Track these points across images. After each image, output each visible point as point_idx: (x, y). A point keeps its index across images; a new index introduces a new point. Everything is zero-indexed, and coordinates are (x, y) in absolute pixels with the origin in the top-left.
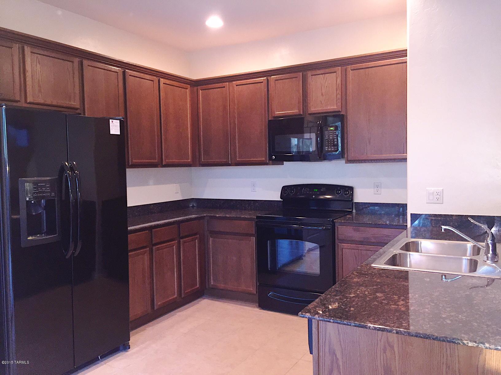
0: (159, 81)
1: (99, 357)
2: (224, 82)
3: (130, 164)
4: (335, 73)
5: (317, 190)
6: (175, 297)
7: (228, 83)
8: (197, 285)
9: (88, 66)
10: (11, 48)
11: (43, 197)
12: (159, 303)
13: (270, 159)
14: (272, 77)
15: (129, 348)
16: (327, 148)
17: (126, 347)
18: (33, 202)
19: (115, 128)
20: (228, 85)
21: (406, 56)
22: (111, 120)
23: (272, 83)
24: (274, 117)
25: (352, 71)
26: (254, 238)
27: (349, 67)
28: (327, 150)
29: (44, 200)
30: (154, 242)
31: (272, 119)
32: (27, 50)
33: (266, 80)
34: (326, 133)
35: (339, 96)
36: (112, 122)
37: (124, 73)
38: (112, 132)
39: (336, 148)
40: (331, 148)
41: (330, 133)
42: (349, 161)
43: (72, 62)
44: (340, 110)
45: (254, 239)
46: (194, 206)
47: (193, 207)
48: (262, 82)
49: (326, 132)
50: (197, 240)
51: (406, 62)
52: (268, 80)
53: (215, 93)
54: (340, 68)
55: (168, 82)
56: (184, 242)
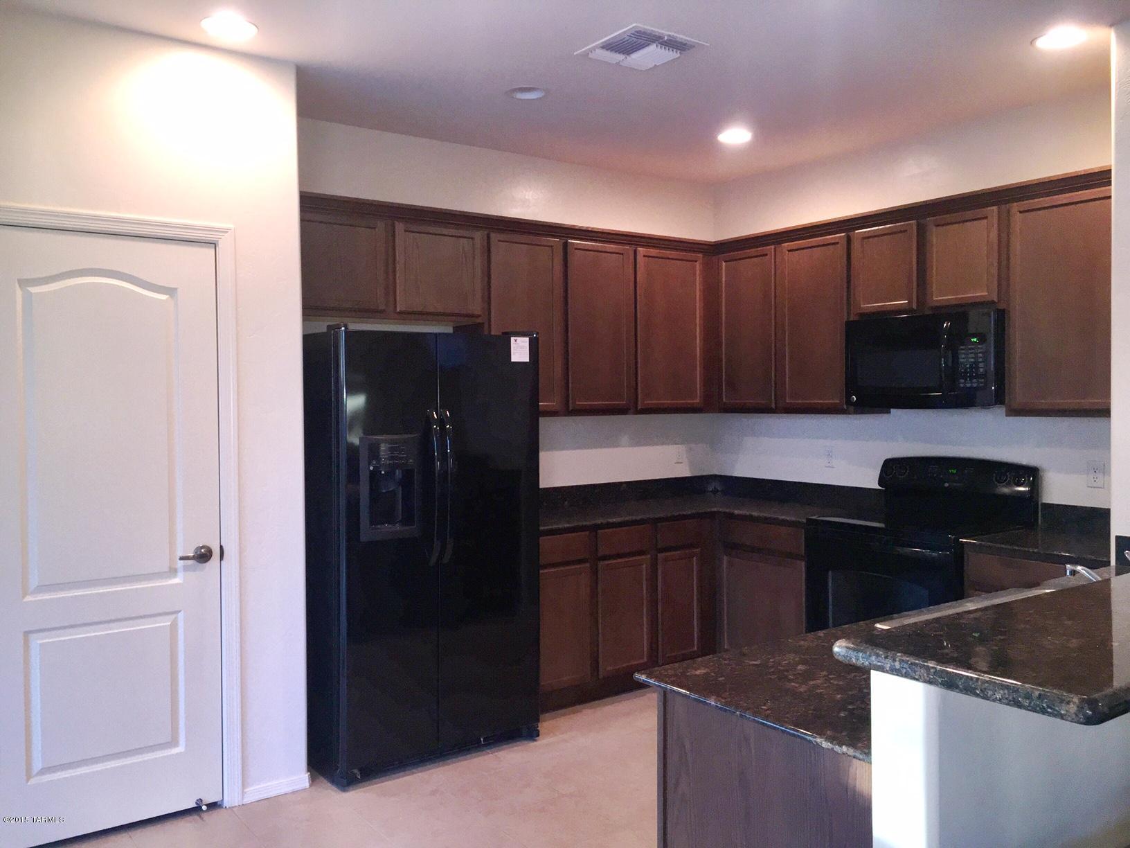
0: (635, 252)
1: (482, 739)
2: (763, 245)
3: (571, 409)
4: (986, 221)
5: (954, 471)
6: (641, 661)
7: (773, 247)
8: (693, 646)
9: (499, 241)
10: (375, 228)
11: (398, 466)
12: (609, 668)
13: (849, 402)
14: (857, 231)
15: (538, 735)
16: (962, 381)
17: (533, 734)
18: (383, 472)
19: (520, 351)
20: (773, 250)
21: (1109, 183)
22: (513, 339)
23: (856, 245)
24: (862, 315)
25: (1021, 214)
26: (803, 563)
27: (1015, 207)
28: (962, 385)
29: (401, 471)
30: (600, 554)
31: (856, 318)
32: (400, 227)
33: (846, 239)
34: (962, 349)
35: (994, 271)
36: (516, 341)
37: (566, 245)
38: (514, 358)
39: (982, 383)
40: (972, 383)
41: (970, 349)
42: (1015, 412)
43: (472, 238)
44: (996, 301)
45: (802, 565)
46: (718, 491)
47: (715, 491)
48: (838, 243)
49: (962, 347)
50: (695, 558)
51: (1110, 197)
52: (849, 240)
53: (748, 267)
54: (995, 208)
55: (653, 252)
56: (666, 560)
